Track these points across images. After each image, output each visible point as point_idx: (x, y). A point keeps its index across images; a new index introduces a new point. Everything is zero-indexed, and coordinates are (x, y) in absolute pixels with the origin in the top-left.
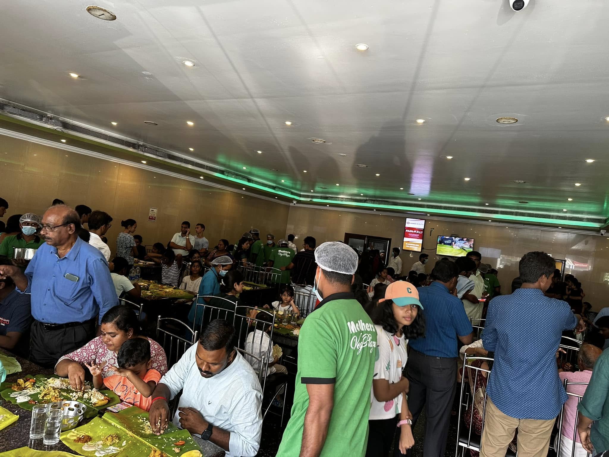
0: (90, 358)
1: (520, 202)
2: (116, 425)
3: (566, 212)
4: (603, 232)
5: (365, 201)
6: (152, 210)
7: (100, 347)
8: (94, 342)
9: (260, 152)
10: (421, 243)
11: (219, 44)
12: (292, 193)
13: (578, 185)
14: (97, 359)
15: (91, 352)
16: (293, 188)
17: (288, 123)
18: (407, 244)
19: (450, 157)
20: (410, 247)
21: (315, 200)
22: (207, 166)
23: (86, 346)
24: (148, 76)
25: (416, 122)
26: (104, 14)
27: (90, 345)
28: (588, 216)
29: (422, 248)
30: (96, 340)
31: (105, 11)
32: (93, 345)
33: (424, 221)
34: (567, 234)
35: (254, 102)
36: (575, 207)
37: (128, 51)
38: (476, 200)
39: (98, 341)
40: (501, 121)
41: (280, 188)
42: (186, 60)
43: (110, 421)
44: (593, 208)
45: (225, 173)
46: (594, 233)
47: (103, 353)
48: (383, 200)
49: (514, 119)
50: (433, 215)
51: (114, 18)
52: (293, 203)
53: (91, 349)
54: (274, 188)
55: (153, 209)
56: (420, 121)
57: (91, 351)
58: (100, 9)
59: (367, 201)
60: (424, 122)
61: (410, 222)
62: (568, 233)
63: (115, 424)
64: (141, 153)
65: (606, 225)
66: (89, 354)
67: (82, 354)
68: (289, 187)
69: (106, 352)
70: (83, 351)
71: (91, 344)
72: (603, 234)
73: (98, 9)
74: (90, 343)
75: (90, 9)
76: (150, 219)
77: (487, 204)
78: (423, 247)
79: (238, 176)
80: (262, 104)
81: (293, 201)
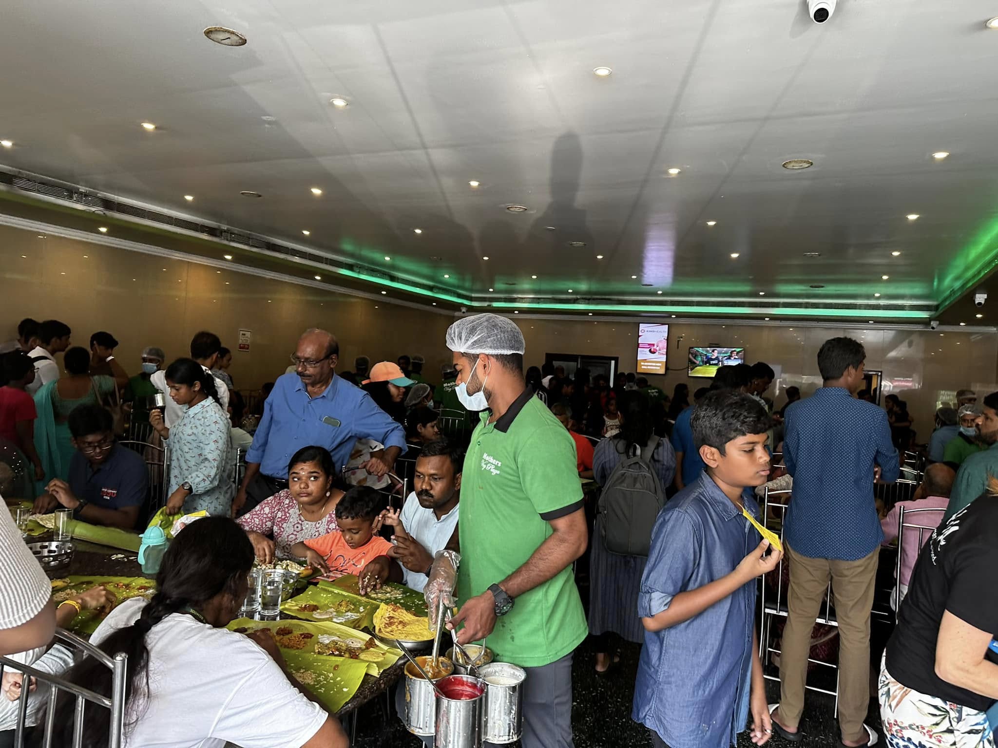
0: (264, 526)
1: (812, 287)
2: (341, 592)
3: (878, 298)
4: (934, 324)
5: (575, 301)
6: (243, 334)
7: (279, 510)
8: (268, 503)
9: (418, 231)
10: (665, 360)
11: (394, 73)
12: (460, 296)
13: (896, 254)
14: (275, 527)
15: (265, 518)
16: (459, 287)
17: (474, 184)
18: (642, 364)
19: (711, 223)
20: (649, 367)
21: (496, 305)
22: (327, 259)
23: (257, 510)
24: (269, 123)
25: (667, 173)
26: (229, 38)
27: (263, 508)
28: (911, 302)
29: (667, 369)
30: (269, 502)
31: (233, 33)
32: (268, 508)
33: (667, 326)
34: (882, 331)
35: (427, 154)
36: (892, 290)
37: (247, 88)
38: (746, 288)
39: (273, 502)
40: (790, 166)
41: (440, 289)
42: (336, 97)
43: (330, 589)
44: (918, 289)
45: (355, 268)
46: (920, 328)
47: (283, 517)
48: (604, 297)
49: (808, 162)
50: (680, 315)
51: (244, 42)
52: (461, 311)
53: (265, 514)
54: (430, 288)
55: (244, 332)
56: (674, 171)
57: (265, 516)
58: (226, 31)
59: (578, 301)
60: (679, 173)
61: (646, 329)
62: (884, 330)
63: (339, 591)
64: (226, 242)
65: (938, 313)
66: (262, 520)
67: (253, 521)
68: (453, 286)
69: (288, 515)
70: (254, 516)
71: (264, 506)
72: (935, 327)
73: (223, 31)
74: (262, 506)
75: (211, 31)
76: (241, 348)
77: (761, 293)
78: (668, 366)
79: (375, 273)
80: (440, 157)
81: (462, 308)
